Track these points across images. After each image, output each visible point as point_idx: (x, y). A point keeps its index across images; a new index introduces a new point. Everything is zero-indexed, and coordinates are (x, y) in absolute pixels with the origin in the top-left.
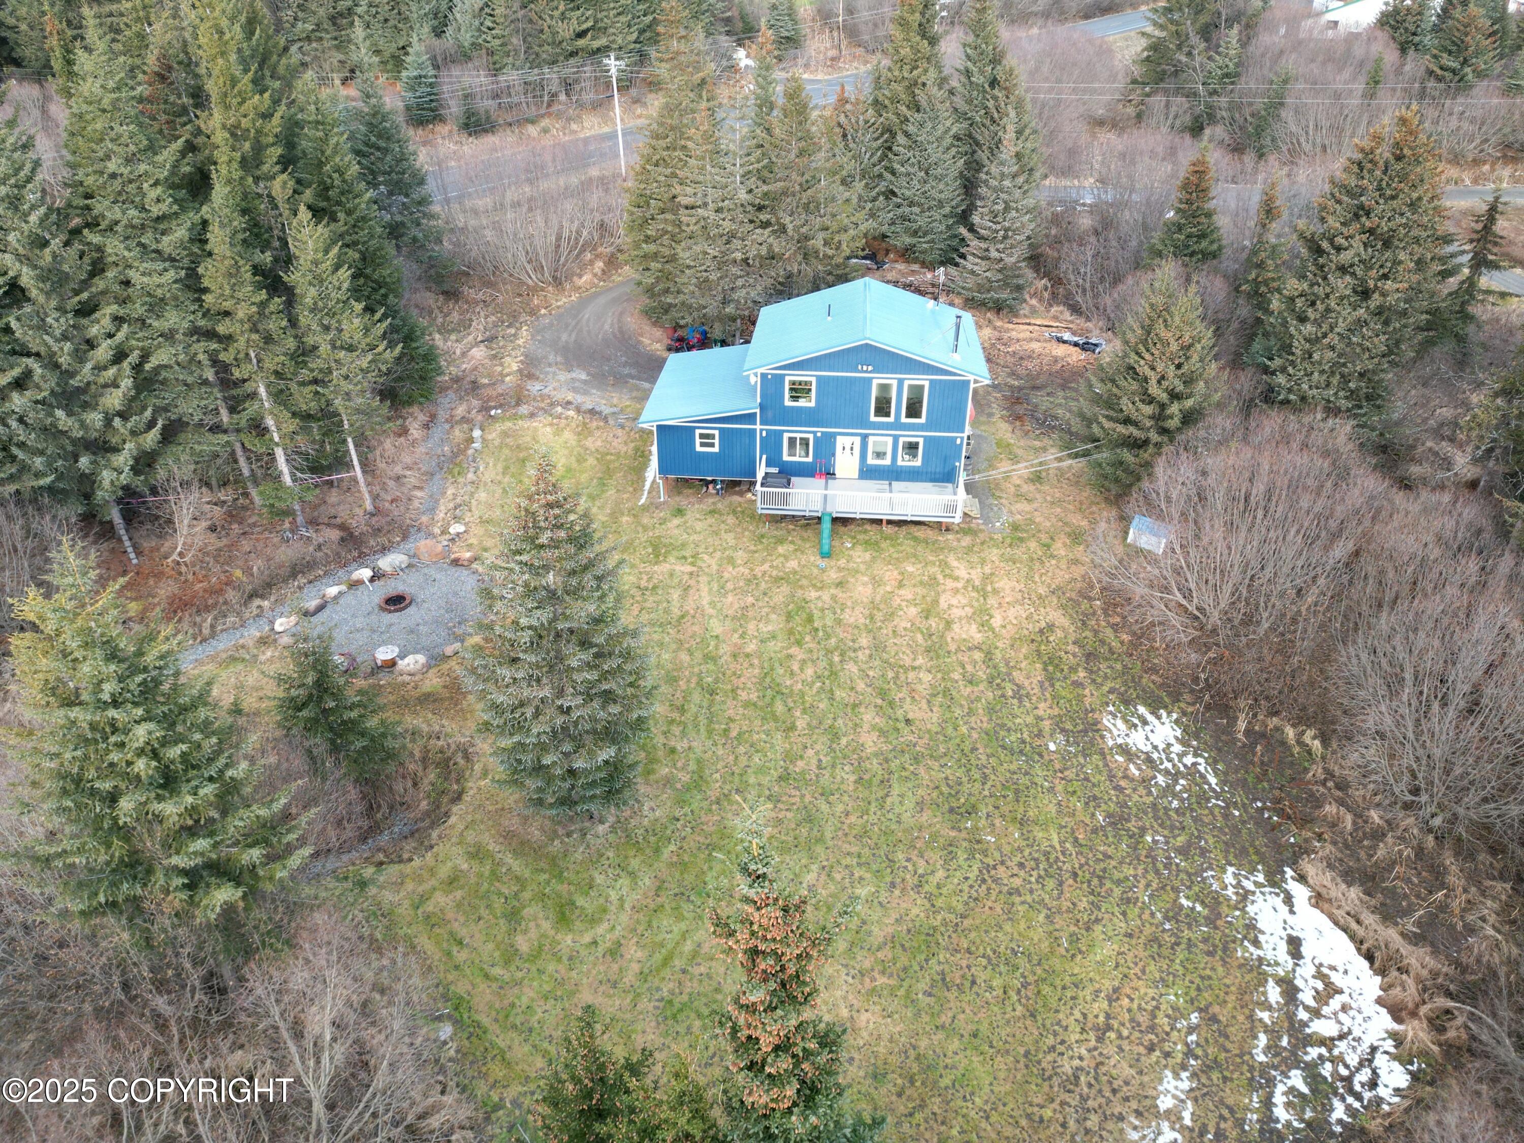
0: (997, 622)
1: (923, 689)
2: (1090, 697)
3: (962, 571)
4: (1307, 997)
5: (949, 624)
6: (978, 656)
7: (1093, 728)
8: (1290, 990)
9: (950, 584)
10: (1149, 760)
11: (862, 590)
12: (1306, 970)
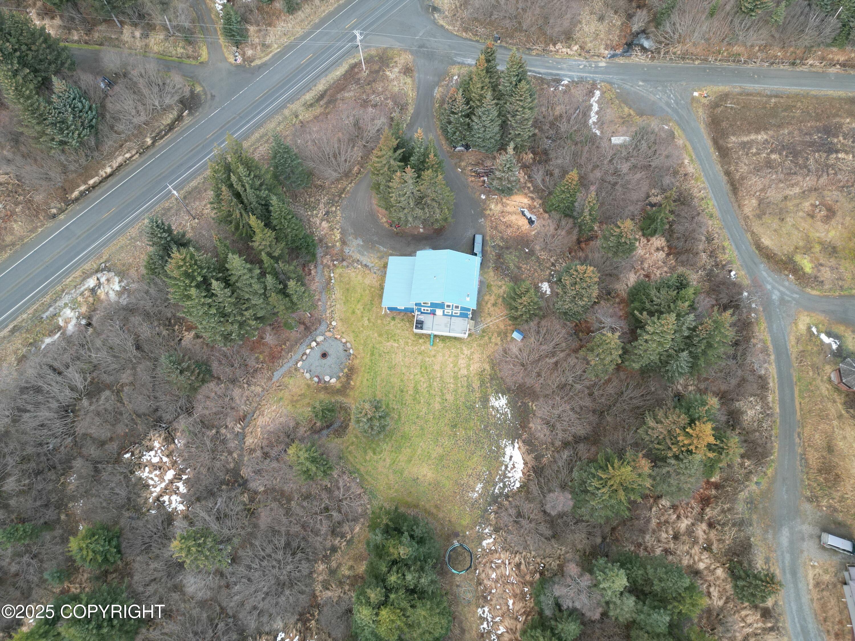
0: (471, 369)
1: (451, 389)
2: (489, 390)
3: (465, 352)
4: (509, 469)
5: (460, 370)
6: (465, 379)
7: (487, 400)
8: (507, 467)
9: (462, 356)
10: (498, 410)
11: (440, 358)
12: (512, 463)
